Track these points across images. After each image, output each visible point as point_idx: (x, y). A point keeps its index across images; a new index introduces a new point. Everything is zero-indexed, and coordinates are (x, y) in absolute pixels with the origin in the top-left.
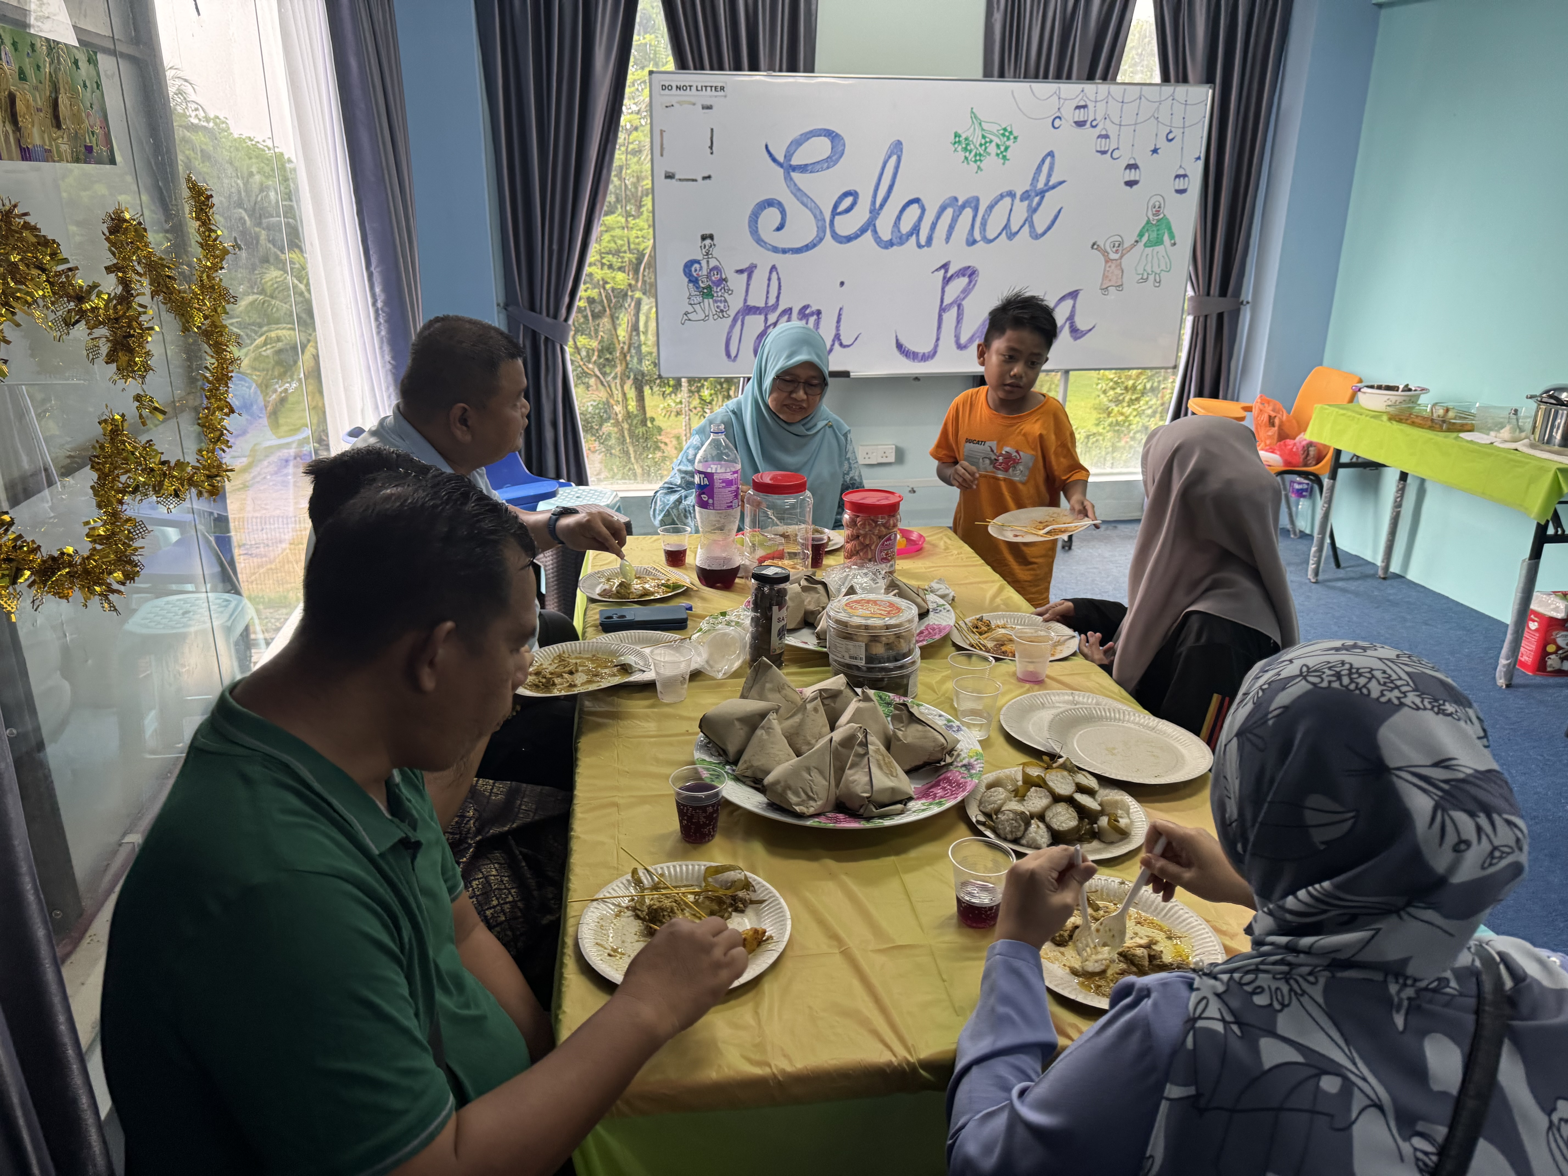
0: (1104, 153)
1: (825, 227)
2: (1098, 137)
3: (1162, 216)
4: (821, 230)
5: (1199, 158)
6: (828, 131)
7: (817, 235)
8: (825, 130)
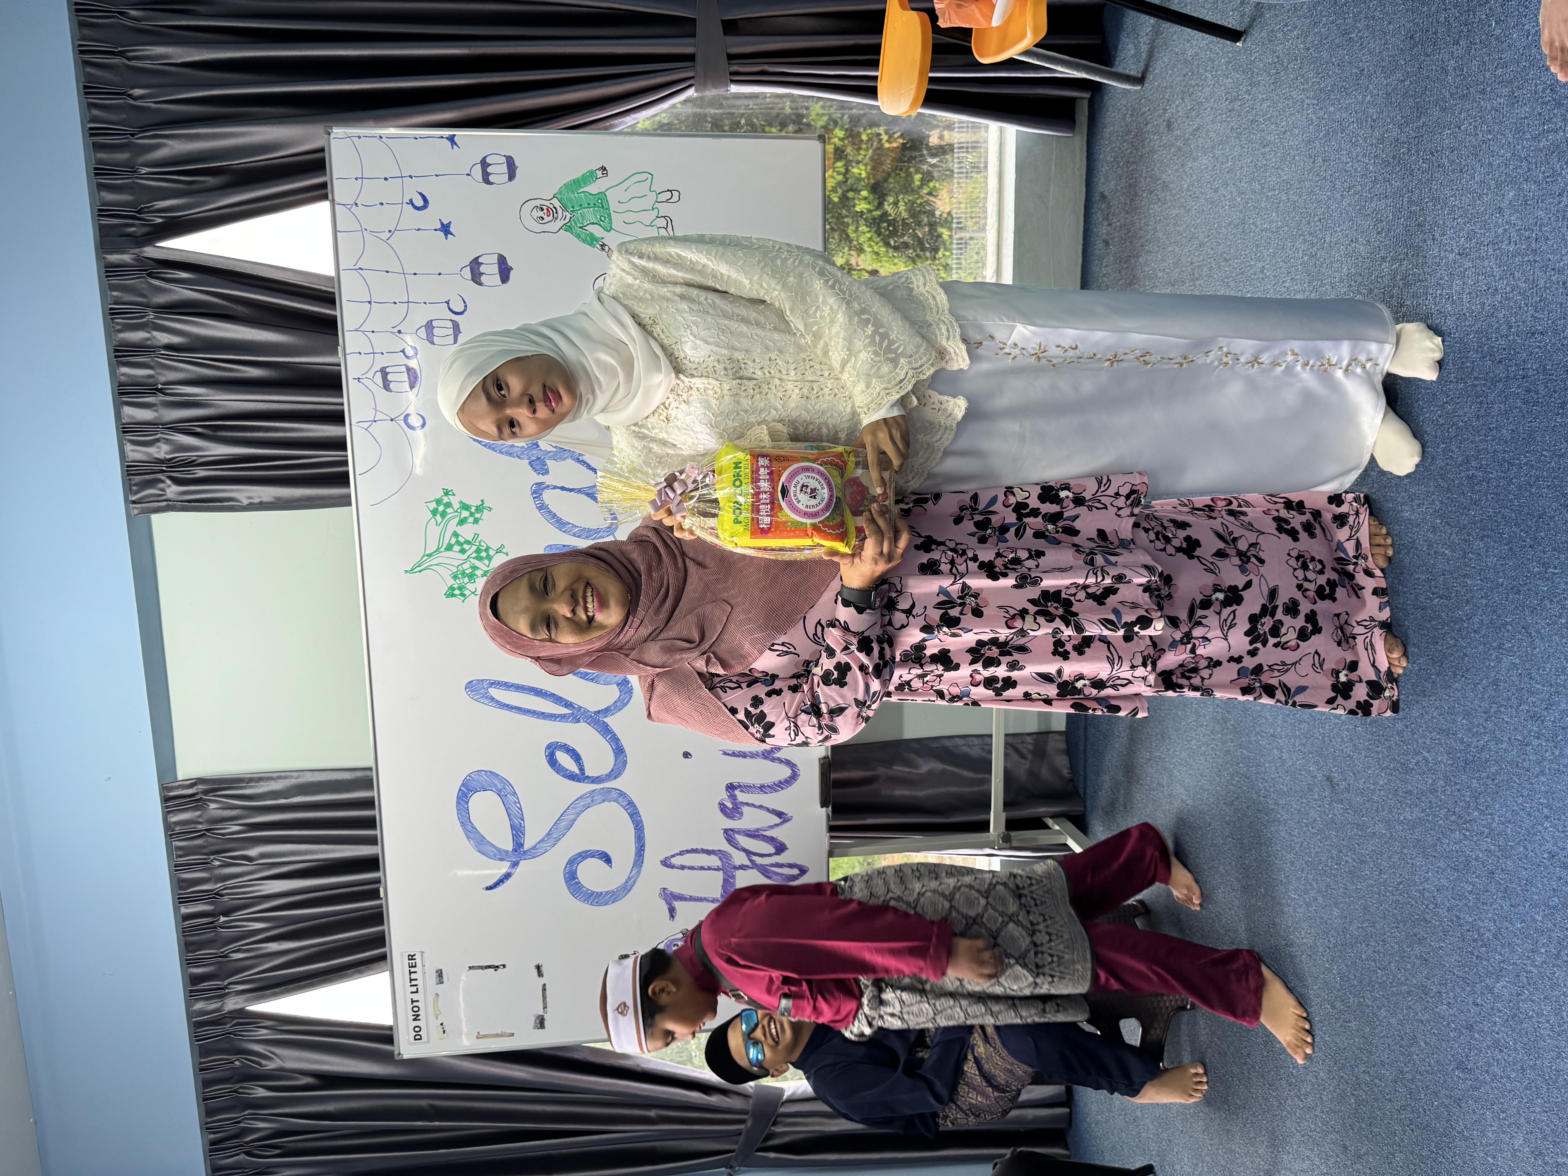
0: (456, 328)
1: (603, 789)
2: (433, 343)
3: (557, 203)
4: (608, 795)
5: (451, 139)
6: (459, 798)
7: (616, 801)
8: (458, 803)
